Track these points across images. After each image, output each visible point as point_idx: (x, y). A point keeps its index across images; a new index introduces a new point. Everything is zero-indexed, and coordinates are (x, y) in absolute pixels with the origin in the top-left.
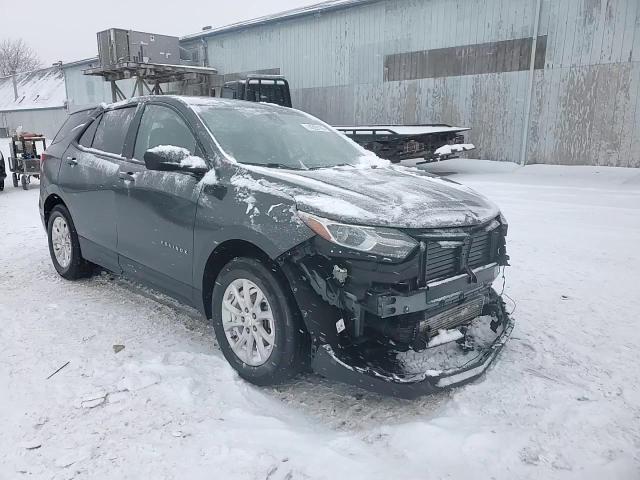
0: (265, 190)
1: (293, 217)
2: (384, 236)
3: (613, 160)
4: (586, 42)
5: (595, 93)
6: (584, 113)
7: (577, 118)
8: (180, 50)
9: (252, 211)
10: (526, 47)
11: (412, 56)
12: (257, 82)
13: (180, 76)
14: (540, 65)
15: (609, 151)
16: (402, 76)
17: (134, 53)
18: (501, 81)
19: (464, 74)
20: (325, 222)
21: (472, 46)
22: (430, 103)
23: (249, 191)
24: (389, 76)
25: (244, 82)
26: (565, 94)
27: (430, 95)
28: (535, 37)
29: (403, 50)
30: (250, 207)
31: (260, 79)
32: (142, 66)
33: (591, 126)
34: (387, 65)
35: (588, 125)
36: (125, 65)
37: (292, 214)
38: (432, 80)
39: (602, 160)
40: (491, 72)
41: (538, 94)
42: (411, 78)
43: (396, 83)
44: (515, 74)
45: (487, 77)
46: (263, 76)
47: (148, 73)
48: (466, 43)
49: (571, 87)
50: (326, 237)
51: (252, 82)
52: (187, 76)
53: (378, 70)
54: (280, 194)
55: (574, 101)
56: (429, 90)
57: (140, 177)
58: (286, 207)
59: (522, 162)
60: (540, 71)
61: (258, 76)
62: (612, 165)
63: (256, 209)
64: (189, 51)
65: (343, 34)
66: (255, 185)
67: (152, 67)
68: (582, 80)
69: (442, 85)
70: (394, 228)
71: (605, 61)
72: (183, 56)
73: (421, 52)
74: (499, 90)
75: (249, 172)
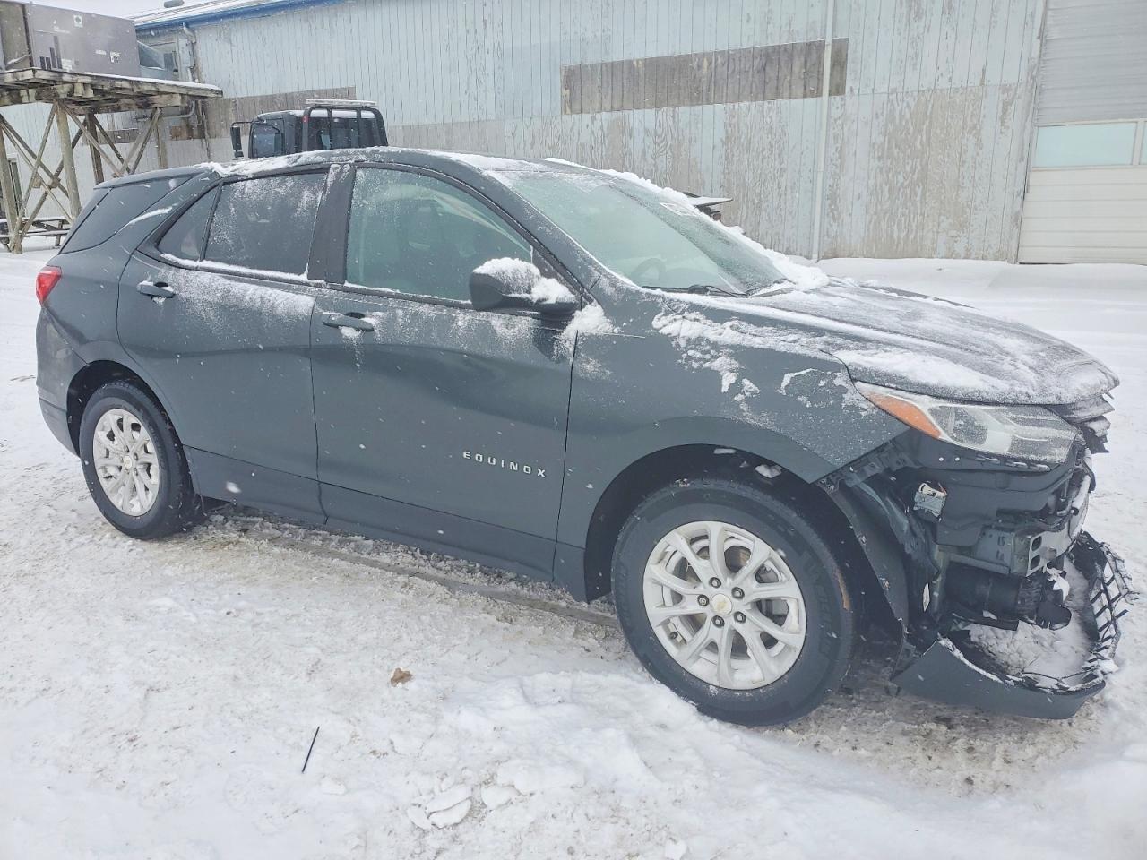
0: (757, 342)
1: (846, 397)
2: (1025, 422)
3: (960, 247)
4: (911, 52)
5: (929, 139)
6: (913, 171)
7: (900, 178)
8: (139, 47)
9: (736, 388)
10: (814, 56)
11: (613, 69)
12: (324, 113)
13: (144, 100)
14: (838, 89)
15: (954, 233)
16: (596, 106)
17: (41, 51)
18: (773, 114)
19: (708, 103)
20: (925, 404)
21: (722, 53)
22: (650, 153)
23: (715, 346)
24: (571, 104)
25: (299, 113)
26: (882, 139)
27: (649, 140)
28: (829, 41)
29: (595, 57)
30: (728, 380)
31: (330, 109)
32: (66, 78)
33: (923, 195)
34: (567, 84)
35: (919, 191)
36: (28, 75)
37: (845, 391)
38: (650, 113)
39: (942, 249)
40: (756, 99)
41: (836, 137)
42: (612, 109)
43: (586, 118)
44: (797, 103)
45: (749, 109)
46: (336, 102)
47: (79, 91)
48: (710, 48)
49: (891, 127)
50: (930, 432)
51: (315, 113)
52: (159, 101)
53: (549, 92)
54: (797, 349)
55: (896, 151)
56: (647, 131)
57: (389, 323)
58: (823, 377)
59: (815, 256)
60: (838, 98)
61: (326, 101)
62: (957, 257)
63: (746, 382)
64: (157, 49)
65: (480, 25)
66: (727, 334)
67: (88, 80)
68: (908, 116)
69: (670, 122)
70: (1040, 405)
71: (943, 83)
72: (146, 60)
73: (630, 62)
74: (770, 132)
75: (694, 307)
